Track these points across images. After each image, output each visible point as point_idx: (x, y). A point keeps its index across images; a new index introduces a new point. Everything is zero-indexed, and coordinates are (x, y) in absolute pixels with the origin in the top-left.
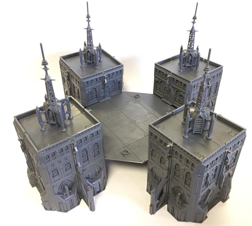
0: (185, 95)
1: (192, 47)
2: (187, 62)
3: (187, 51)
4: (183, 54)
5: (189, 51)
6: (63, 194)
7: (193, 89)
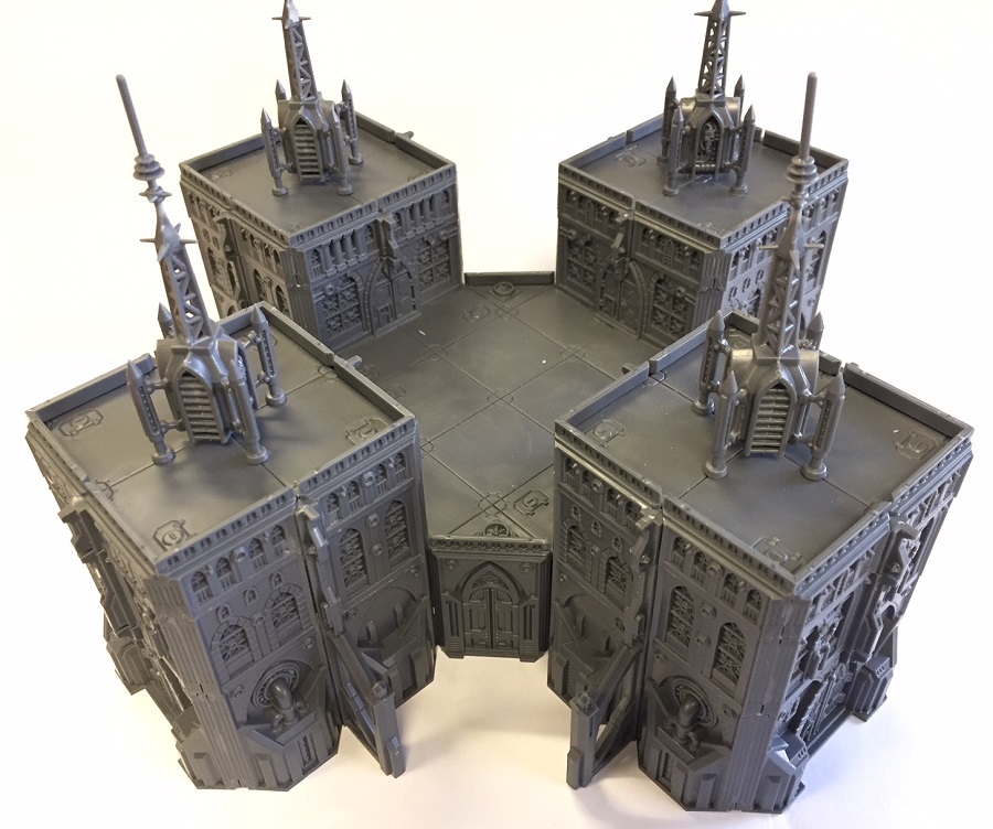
0: (697, 299)
1: (717, 85)
2: (699, 154)
3: (698, 105)
4: (682, 119)
5: (706, 105)
6: (270, 720)
7: (731, 269)
